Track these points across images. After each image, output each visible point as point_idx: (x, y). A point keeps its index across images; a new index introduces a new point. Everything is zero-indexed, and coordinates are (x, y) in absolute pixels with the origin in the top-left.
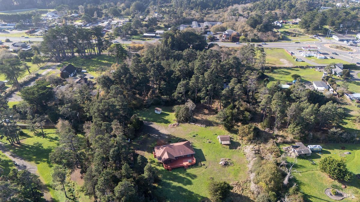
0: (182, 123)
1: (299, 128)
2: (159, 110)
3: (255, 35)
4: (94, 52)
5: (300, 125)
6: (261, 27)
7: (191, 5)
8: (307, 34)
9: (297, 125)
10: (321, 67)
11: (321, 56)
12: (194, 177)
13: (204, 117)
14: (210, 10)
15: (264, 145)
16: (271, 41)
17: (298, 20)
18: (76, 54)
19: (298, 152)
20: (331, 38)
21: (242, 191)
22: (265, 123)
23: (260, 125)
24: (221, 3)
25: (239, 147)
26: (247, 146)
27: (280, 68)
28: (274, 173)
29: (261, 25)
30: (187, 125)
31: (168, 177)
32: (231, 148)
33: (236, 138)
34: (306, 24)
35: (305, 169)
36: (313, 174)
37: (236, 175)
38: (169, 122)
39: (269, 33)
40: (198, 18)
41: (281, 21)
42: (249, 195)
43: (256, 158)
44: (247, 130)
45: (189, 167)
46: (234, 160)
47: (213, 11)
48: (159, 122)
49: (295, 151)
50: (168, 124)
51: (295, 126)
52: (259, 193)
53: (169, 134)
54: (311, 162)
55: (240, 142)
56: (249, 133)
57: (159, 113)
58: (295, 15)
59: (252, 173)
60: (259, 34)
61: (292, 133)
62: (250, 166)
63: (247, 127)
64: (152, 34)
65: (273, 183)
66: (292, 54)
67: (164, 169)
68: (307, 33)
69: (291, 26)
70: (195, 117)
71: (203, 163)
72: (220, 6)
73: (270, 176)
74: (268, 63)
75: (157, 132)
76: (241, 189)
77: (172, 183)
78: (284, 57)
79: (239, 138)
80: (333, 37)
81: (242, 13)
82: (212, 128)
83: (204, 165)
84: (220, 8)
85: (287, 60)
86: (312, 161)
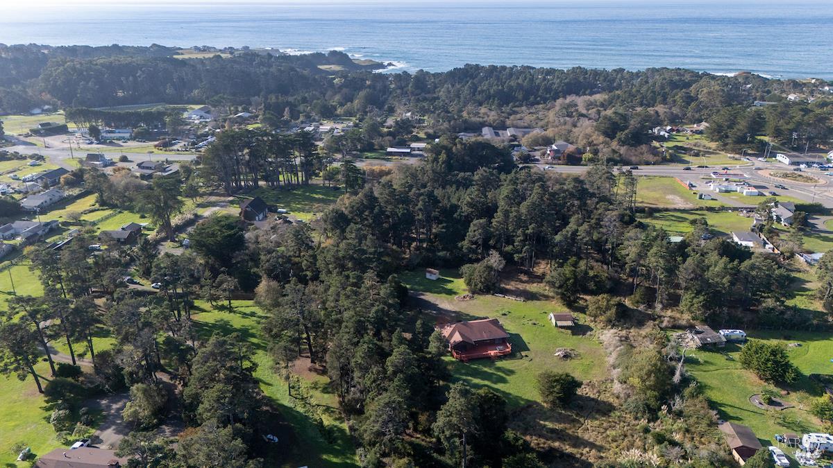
0: (479, 294)
1: (702, 298)
2: (433, 274)
3: (614, 151)
4: (296, 178)
5: (703, 293)
6: (626, 135)
7: (479, 97)
8: (723, 153)
9: (698, 293)
10: (751, 210)
11: (750, 190)
12: (511, 372)
13: (521, 286)
14: (518, 106)
15: (638, 330)
16: (648, 163)
17: (704, 125)
18: (261, 183)
19: (701, 339)
20: (774, 159)
21: (597, 394)
22: (638, 295)
23: (628, 300)
24: (540, 94)
25: (589, 333)
26: (605, 332)
27: (667, 210)
28: (655, 365)
29: (626, 131)
30: (489, 297)
31: (463, 371)
32: (574, 334)
33: (584, 319)
34: (719, 132)
35: (714, 367)
36: (728, 374)
37: (586, 372)
38: (455, 293)
39: (642, 149)
40: (494, 121)
41: (669, 128)
42: (611, 400)
43: (622, 347)
44: (605, 304)
45: (500, 358)
46: (581, 351)
47: (524, 108)
48: (435, 293)
49: (696, 337)
50: (454, 295)
51: (693, 295)
52: (629, 396)
53: (458, 310)
54: (726, 357)
55: (592, 325)
56: (608, 308)
57: (434, 278)
58: (697, 116)
59: (614, 368)
60: (623, 150)
61: (689, 310)
62: (611, 360)
63: (603, 299)
64: (405, 148)
65: (652, 378)
66: (691, 186)
67: (454, 360)
68: (723, 150)
69: (690, 138)
70: (503, 285)
71: (523, 353)
72: (539, 99)
73: (648, 368)
74: (642, 202)
75: (434, 307)
76: (595, 391)
77: (472, 380)
78: (674, 191)
79: (588, 319)
80: (777, 158)
81: (584, 112)
82: (538, 303)
83: (526, 356)
84: (538, 103)
85: (682, 197)
86: (727, 355)
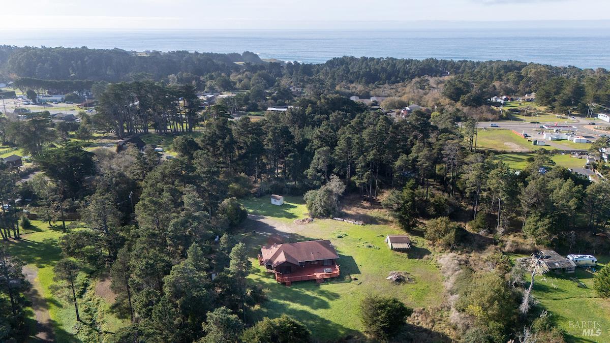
0: (319, 218)
1: (547, 221)
2: (278, 200)
3: (458, 110)
5: (548, 216)
6: (469, 98)
7: (351, 77)
8: (552, 114)
9: (543, 216)
10: (582, 153)
11: (580, 138)
12: (336, 296)
13: (362, 212)
14: (381, 84)
15: (478, 254)
16: (487, 120)
17: (533, 96)
18: (152, 131)
19: (548, 264)
20: (596, 118)
21: (431, 324)
22: (478, 220)
23: (469, 226)
24: (400, 75)
25: (426, 256)
26: (443, 255)
27: (505, 153)
28: (499, 291)
29: (468, 95)
30: (328, 221)
31: (283, 295)
32: (410, 257)
33: (421, 243)
34: (547, 98)
35: (565, 294)
36: (582, 303)
37: (420, 298)
38: (295, 217)
39: (482, 109)
40: (360, 91)
41: (504, 97)
42: (447, 331)
43: (461, 271)
44: (444, 226)
45: (325, 281)
46: (417, 275)
47: (386, 85)
48: (276, 216)
49: (542, 262)
50: (294, 219)
51: (537, 218)
52: (468, 327)
53: (293, 232)
54: (577, 284)
55: (430, 248)
56: (447, 231)
57: (278, 203)
58: (527, 90)
59: (452, 294)
60: (466, 109)
61: (533, 234)
62: (449, 285)
63: (442, 221)
64: (282, 108)
65: (495, 306)
66: (526, 136)
67: (275, 282)
68: (551, 112)
69: (522, 104)
70: (345, 211)
71: (353, 276)
72: (399, 79)
73: (490, 294)
74: (481, 147)
75: (271, 229)
76: (429, 320)
77: (289, 305)
78: (511, 139)
79: (426, 242)
80: (599, 117)
81: (435, 86)
82: (377, 226)
83: (356, 279)
84: (398, 82)
85: (518, 144)
86: (578, 282)
